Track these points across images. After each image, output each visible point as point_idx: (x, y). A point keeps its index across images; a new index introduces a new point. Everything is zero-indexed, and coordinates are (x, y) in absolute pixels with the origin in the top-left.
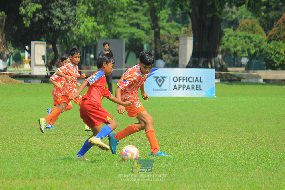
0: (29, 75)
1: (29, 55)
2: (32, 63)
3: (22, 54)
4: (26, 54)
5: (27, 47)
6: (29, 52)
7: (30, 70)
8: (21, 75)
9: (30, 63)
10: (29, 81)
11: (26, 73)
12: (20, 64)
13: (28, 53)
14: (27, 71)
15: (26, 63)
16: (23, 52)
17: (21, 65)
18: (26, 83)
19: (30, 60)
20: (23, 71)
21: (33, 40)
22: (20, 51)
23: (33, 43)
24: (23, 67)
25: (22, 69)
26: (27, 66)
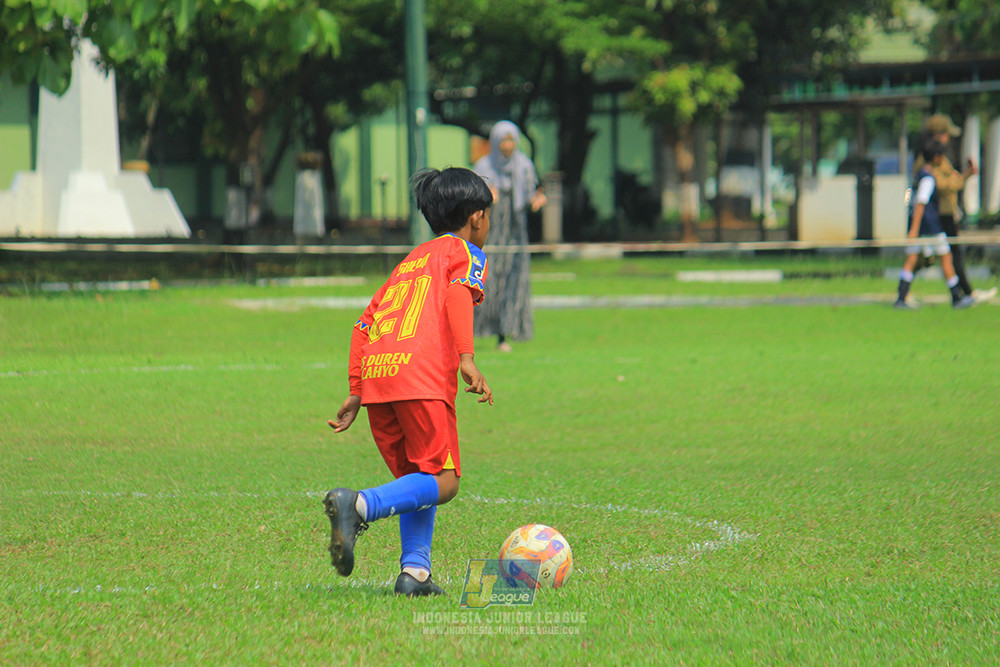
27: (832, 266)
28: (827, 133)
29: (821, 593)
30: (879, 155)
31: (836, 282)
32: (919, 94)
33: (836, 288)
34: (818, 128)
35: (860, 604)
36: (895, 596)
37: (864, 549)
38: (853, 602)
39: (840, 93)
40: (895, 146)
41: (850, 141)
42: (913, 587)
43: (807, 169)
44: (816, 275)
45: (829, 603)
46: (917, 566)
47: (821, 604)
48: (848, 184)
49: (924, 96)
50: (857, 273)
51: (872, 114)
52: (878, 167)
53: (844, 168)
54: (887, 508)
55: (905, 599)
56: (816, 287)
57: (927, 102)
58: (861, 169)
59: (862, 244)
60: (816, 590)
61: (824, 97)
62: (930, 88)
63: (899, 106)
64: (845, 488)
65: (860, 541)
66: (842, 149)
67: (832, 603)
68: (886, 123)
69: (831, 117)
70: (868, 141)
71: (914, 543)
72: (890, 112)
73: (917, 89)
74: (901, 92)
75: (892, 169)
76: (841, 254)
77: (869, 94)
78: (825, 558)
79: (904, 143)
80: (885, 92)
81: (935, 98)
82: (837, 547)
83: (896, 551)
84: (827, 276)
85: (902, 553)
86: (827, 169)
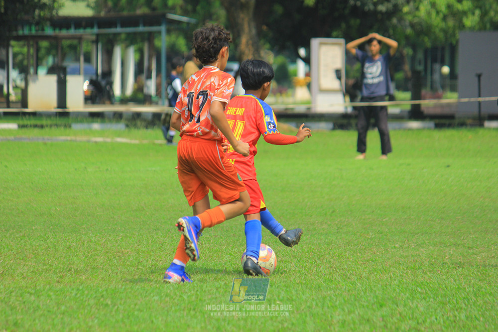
0: (307, 112)
1: (307, 68)
2: (314, 86)
3: (291, 68)
4: (301, 67)
5: (302, 52)
6: (307, 60)
7: (309, 102)
8: (290, 112)
9: (309, 86)
11: (301, 109)
12: (288, 88)
13: (305, 65)
14: (303, 103)
15: (301, 86)
16: (294, 62)
17: (290, 92)
19: (308, 79)
20: (295, 103)
21: (316, 36)
22: (288, 61)
23: (315, 42)
24: (293, 95)
25: (291, 99)
26: (301, 94)
27: (44, 122)
28: (43, 52)
29: (33, 291)
30: (69, 64)
31: (47, 130)
32: (90, 33)
33: (46, 133)
34: (38, 50)
35: (53, 297)
36: (71, 293)
37: (56, 269)
38: (49, 296)
39: (49, 31)
40: (78, 60)
41: (54, 56)
42: (81, 288)
43: (32, 71)
44: (36, 126)
45: (37, 297)
46: (83, 277)
47: (32, 298)
48: (53, 79)
49: (92, 34)
50: (57, 125)
51: (66, 43)
52: (68, 70)
53: (51, 71)
54: (70, 247)
55: (76, 294)
56: (36, 132)
57: (94, 38)
58: (60, 72)
59: (60, 110)
60: (30, 290)
61: (40, 33)
62: (95, 30)
63: (80, 39)
64: (48, 238)
65: (54, 265)
66: (50, 61)
67: (38, 296)
68: (73, 48)
69: (44, 44)
70: (64, 57)
71: (83, 265)
72: (75, 42)
73: (88, 31)
74: (81, 32)
75: (76, 72)
76: (49, 115)
77: (64, 32)
78: (36, 273)
79: (82, 59)
80: (72, 32)
81: (98, 35)
82: (42, 268)
83: (73, 270)
84: (42, 127)
85: (76, 271)
86: (42, 71)
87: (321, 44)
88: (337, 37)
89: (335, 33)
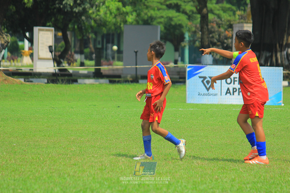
0: (31, 71)
1: (30, 45)
2: (35, 56)
3: (20, 44)
4: (27, 43)
5: (27, 34)
6: (31, 40)
7: (32, 66)
8: (20, 71)
9: (31, 56)
10: (31, 79)
11: (26, 70)
12: (18, 56)
13: (29, 43)
14: (27, 66)
15: (26, 56)
16: (23, 40)
17: (19, 59)
18: (27, 83)
19: (31, 51)
20: (22, 66)
21: (37, 26)
22: (18, 40)
23: (36, 29)
24: (21, 61)
25: (20, 64)
26: (26, 60)
87: (40, 30)
88: (49, 26)
89: (48, 24)
